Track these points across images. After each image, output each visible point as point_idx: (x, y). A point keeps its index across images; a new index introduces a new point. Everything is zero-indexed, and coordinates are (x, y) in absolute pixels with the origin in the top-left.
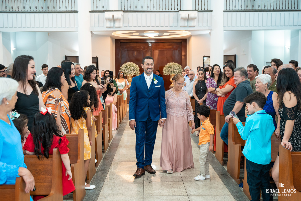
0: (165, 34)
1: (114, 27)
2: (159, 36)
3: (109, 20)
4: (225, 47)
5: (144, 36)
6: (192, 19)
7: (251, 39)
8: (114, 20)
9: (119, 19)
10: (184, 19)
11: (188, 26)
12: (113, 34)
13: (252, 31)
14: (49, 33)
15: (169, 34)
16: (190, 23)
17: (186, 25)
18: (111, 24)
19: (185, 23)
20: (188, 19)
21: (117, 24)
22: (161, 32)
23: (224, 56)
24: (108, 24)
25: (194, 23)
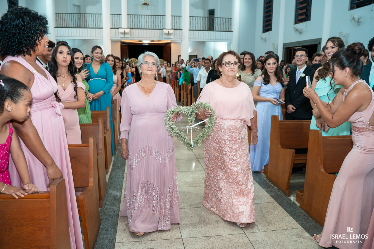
0: (155, 41)
1: (124, 37)
2: (151, 42)
3: (122, 33)
4: (190, 50)
5: (142, 42)
6: (171, 34)
7: (205, 46)
8: (124, 33)
9: (128, 33)
10: (165, 34)
11: (168, 38)
12: (122, 41)
13: (206, 42)
14: (84, 40)
15: (157, 41)
16: (170, 37)
17: (167, 37)
18: (123, 36)
19: (166, 36)
20: (168, 34)
21: (126, 36)
22: (153, 41)
23: (189, 56)
24: (121, 36)
25: (172, 36)
